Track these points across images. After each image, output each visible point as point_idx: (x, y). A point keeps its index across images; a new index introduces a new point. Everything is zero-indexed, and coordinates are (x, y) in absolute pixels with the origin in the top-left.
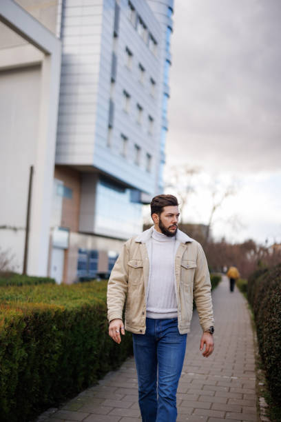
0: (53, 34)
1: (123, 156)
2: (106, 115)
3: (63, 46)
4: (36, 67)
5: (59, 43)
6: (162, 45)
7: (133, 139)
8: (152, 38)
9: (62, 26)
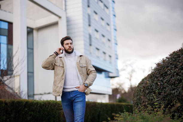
0: (62, 9)
1: (98, 57)
2: (88, 40)
3: (66, 13)
4: (56, 24)
5: (65, 12)
6: (111, 9)
7: (102, 50)
8: (105, 6)
9: (66, 5)
